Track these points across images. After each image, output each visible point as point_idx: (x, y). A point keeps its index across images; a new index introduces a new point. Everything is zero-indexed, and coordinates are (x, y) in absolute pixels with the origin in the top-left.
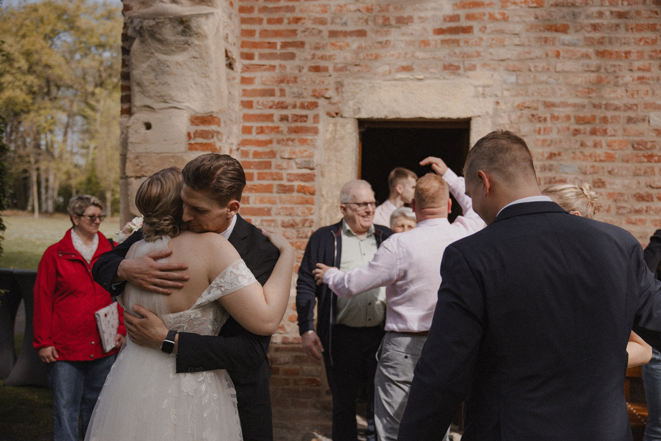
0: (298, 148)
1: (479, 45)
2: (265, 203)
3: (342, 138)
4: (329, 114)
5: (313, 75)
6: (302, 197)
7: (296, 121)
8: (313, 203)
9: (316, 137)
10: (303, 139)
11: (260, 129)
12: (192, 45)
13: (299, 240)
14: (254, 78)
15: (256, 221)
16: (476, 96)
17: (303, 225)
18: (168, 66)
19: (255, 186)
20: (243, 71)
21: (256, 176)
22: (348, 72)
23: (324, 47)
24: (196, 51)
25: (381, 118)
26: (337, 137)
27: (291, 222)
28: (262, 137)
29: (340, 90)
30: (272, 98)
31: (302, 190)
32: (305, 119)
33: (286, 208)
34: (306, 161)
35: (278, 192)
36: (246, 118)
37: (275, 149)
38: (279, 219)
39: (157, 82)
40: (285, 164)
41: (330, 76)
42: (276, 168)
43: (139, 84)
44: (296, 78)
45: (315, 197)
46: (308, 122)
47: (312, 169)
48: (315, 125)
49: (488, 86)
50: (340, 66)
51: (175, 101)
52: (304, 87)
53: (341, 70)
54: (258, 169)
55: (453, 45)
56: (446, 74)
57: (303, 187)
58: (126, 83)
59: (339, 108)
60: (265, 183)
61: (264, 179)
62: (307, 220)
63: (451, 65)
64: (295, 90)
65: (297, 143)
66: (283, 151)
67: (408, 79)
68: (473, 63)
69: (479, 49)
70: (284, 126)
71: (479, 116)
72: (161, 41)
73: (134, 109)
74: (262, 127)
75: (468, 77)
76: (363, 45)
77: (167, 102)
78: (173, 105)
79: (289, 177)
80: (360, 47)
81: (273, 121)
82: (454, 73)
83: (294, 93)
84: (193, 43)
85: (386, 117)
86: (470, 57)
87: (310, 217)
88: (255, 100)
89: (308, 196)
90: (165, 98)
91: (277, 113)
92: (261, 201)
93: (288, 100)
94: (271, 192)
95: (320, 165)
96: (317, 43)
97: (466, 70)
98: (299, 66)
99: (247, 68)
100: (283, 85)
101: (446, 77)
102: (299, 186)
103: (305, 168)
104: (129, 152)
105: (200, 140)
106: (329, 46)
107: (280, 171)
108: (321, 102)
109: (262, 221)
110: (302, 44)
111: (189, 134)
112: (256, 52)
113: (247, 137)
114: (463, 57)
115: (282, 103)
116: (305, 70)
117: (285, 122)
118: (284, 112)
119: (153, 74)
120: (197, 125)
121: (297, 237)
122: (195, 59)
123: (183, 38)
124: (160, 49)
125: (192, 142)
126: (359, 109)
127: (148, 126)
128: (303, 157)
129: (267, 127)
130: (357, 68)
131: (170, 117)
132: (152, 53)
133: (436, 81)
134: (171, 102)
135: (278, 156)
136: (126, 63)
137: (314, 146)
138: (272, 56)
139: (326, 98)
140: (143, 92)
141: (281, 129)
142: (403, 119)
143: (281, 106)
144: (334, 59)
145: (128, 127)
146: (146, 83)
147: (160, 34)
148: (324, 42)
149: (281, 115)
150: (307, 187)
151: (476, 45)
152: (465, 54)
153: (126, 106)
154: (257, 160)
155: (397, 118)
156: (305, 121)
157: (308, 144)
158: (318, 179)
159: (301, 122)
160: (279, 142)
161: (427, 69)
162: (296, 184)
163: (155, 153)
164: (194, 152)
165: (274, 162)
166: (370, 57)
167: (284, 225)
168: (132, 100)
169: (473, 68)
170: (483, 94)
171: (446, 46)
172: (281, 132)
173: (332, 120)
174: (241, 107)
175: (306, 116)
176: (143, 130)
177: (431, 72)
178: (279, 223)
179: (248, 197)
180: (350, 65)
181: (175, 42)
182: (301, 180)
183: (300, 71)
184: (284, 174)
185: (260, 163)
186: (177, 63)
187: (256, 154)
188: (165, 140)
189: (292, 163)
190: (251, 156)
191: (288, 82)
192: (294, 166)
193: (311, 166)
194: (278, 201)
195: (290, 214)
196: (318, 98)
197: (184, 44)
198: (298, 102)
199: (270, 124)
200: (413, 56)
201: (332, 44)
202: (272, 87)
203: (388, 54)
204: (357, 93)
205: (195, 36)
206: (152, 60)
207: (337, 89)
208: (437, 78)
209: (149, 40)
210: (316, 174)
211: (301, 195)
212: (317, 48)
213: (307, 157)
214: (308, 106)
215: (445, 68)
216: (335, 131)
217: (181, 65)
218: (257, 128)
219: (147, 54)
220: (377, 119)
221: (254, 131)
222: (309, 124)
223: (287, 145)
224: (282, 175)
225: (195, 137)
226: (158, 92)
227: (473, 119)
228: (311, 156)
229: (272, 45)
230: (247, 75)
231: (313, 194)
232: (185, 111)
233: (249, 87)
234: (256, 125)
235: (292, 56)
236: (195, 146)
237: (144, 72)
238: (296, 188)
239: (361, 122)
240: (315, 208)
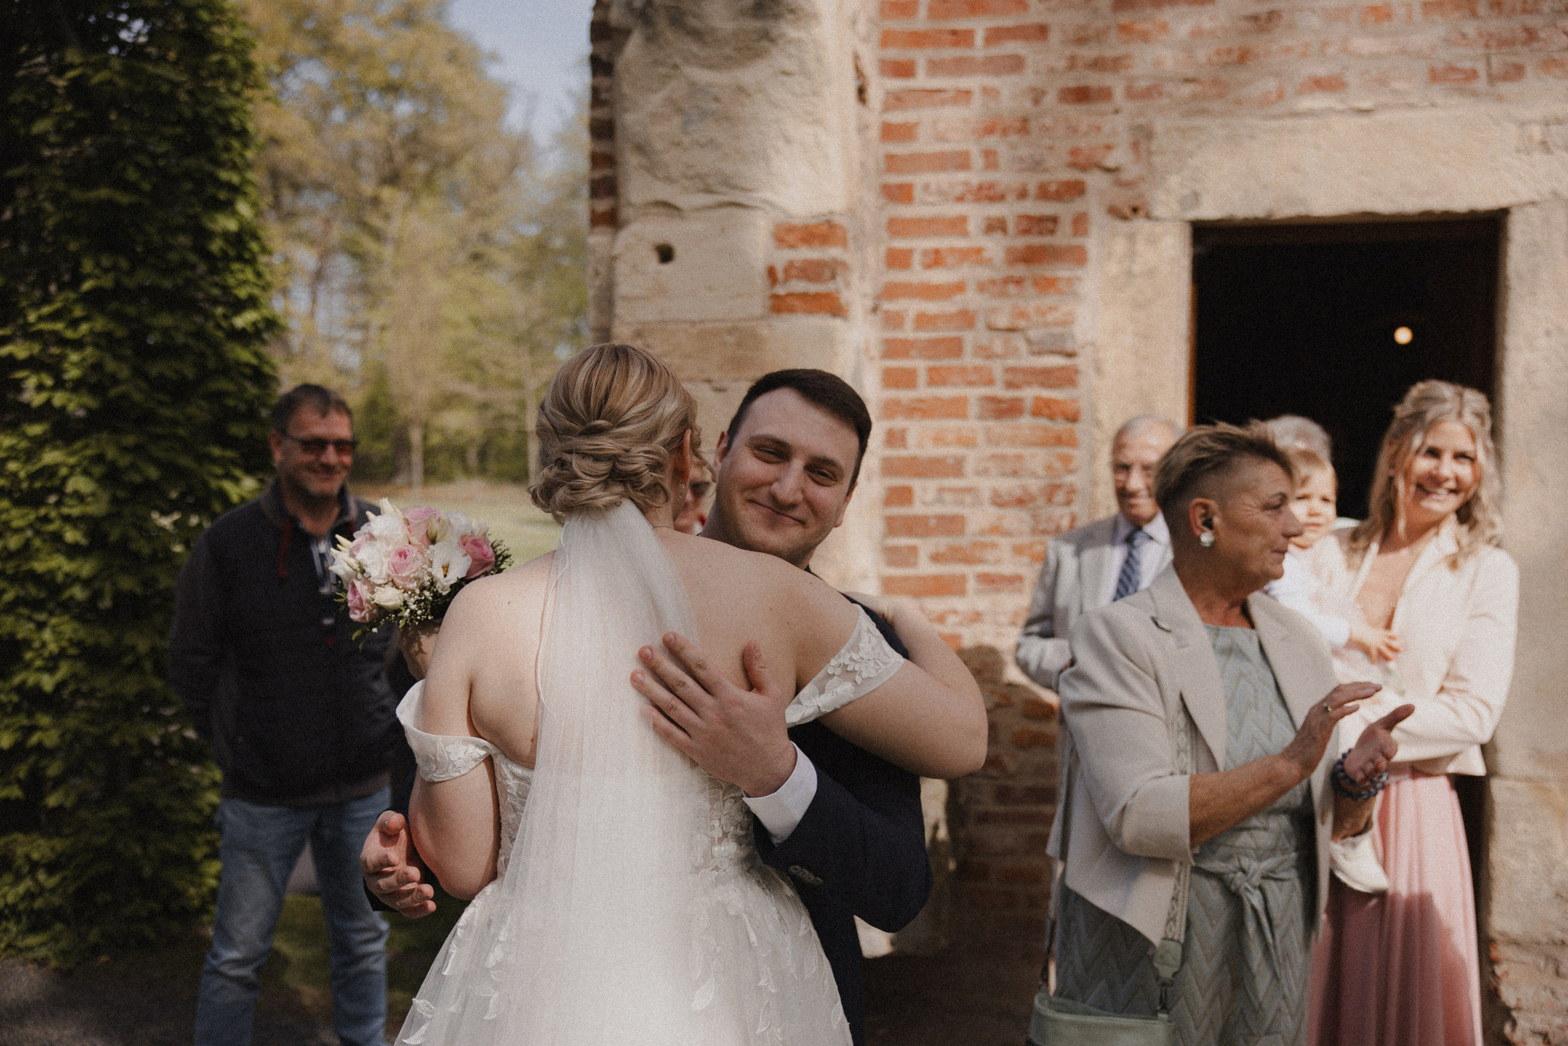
0: (1033, 302)
1: (1531, 12)
2: (946, 444)
3: (1151, 273)
4: (1116, 212)
5: (1072, 111)
6: (1046, 429)
7: (1026, 232)
8: (1072, 442)
9: (1079, 273)
10: (1046, 279)
11: (933, 257)
12: (781, 42)
13: (1037, 538)
14: (917, 124)
15: (925, 490)
16: (1524, 150)
17: (1050, 500)
18: (716, 99)
19: (921, 401)
20: (887, 108)
21: (922, 377)
22: (1165, 101)
23: (1100, 36)
24: (790, 56)
25: (1256, 219)
26: (1137, 268)
27: (1018, 492)
28: (939, 277)
29: (1143, 147)
30: (961, 176)
31: (1044, 409)
32: (1050, 226)
33: (1003, 458)
34: (1053, 336)
35: (981, 417)
36: (896, 227)
37: (971, 307)
38: (986, 485)
39: (686, 140)
40: (998, 346)
41: (1117, 112)
42: (975, 354)
43: (641, 148)
44: (1025, 121)
45: (1079, 428)
46: (1059, 233)
47: (1070, 355)
48: (1078, 241)
49: (1559, 121)
50: (1143, 84)
51: (735, 187)
52: (1047, 142)
53: (1148, 94)
54: (929, 358)
55: (1457, 15)
56: (1436, 93)
57: (1048, 403)
58: (603, 147)
59: (1141, 196)
60: (946, 392)
61: (943, 383)
62: (1058, 487)
63: (1451, 69)
64: (1024, 151)
65: (1029, 288)
66: (994, 310)
67: (1332, 111)
68: (1515, 59)
69: (1532, 21)
70: (995, 247)
71: (1533, 203)
72: (697, 35)
73: (626, 213)
74: (937, 252)
75: (1500, 99)
76: (1207, 24)
77: (716, 193)
78: (727, 199)
79: (1010, 377)
80: (1197, 34)
81: (965, 234)
82: (1462, 92)
83: (1021, 159)
84: (782, 35)
85: (1270, 216)
86: (1506, 42)
87: (1069, 479)
88: (918, 180)
89: (1060, 426)
90: (710, 181)
91: (976, 214)
92: (939, 440)
93: (1005, 178)
94: (963, 416)
95: (1093, 344)
96: (1082, 28)
97: (1492, 79)
98: (1034, 89)
99: (896, 100)
100: (992, 141)
101: (1439, 100)
102: (1038, 399)
103: (1053, 352)
104: (617, 323)
105: (800, 286)
106: (1113, 34)
107: (988, 363)
108: (1095, 180)
109: (941, 490)
110: (1041, 31)
111: (771, 272)
112: (920, 57)
113: (900, 276)
114: (1487, 46)
115: (991, 186)
116: (1050, 99)
117: (998, 236)
118: (996, 210)
119: (677, 121)
120: (792, 247)
121: (1034, 531)
122: (785, 78)
123: (758, 24)
124: (695, 56)
125: (781, 290)
126: (1196, 196)
127: (666, 254)
128: (1046, 325)
129: (952, 250)
130: (1187, 90)
131: (723, 230)
132: (676, 67)
133: (1410, 114)
134: (724, 189)
135: (980, 324)
136: (604, 96)
137: (1075, 295)
138: (960, 67)
139: (1108, 170)
140: (652, 169)
141: (986, 255)
142: (1319, 218)
143: (988, 194)
144: (1127, 67)
145: (614, 259)
146: (658, 145)
147: (695, 16)
148: (1099, 24)
149: (988, 218)
150: (1056, 402)
151: (1524, 11)
152: (1491, 36)
153: (603, 205)
154: (924, 335)
155: (1300, 217)
156: (1052, 232)
157: (1060, 292)
158: (1088, 379)
159: (1041, 233)
160: (982, 287)
161: (1382, 81)
162: (1029, 394)
163: (685, 322)
164: (785, 316)
165: (969, 338)
166: (1225, 58)
167: (998, 501)
168: (622, 190)
169: (1516, 72)
170: (1544, 143)
171: (1437, 18)
172: (988, 263)
173: (1122, 226)
174: (881, 201)
175: (1054, 220)
176: (652, 262)
177: (1395, 92)
178: (986, 495)
179: (903, 431)
180: (1171, 79)
181: (735, 34)
182: (1043, 385)
183: (1036, 101)
184: (997, 368)
185: (934, 344)
186: (741, 90)
187: (923, 321)
188: (710, 289)
189: (1019, 342)
190: (909, 324)
191: (1005, 132)
192: (1023, 346)
193: (1069, 347)
194: (981, 438)
195: (1015, 473)
196: (1084, 168)
197: (759, 40)
198: (1032, 182)
199: (960, 243)
200: (1344, 50)
201: (1124, 29)
202: (962, 147)
203: (1274, 47)
204: (1191, 155)
205: (790, 17)
206: (674, 83)
207: (1135, 146)
208: (1411, 106)
209: (670, 34)
210: (1082, 368)
211: (1043, 422)
212: (1081, 41)
213: (1056, 324)
214: (1057, 191)
215: (1435, 76)
216: (1132, 254)
217: (749, 95)
218: (925, 253)
219: (662, 70)
220: (1246, 219)
221: (917, 259)
222: (1063, 238)
223: (1003, 294)
224: (990, 372)
225: (788, 278)
226: (690, 167)
227: (1514, 211)
228: (1067, 322)
229: (962, 38)
230: (897, 117)
231: (1073, 418)
232: (760, 213)
233: (900, 149)
234: (920, 244)
235: (1016, 64)
236: (789, 301)
237: (655, 117)
238: (1028, 404)
239: (1201, 231)
240: (1079, 455)
